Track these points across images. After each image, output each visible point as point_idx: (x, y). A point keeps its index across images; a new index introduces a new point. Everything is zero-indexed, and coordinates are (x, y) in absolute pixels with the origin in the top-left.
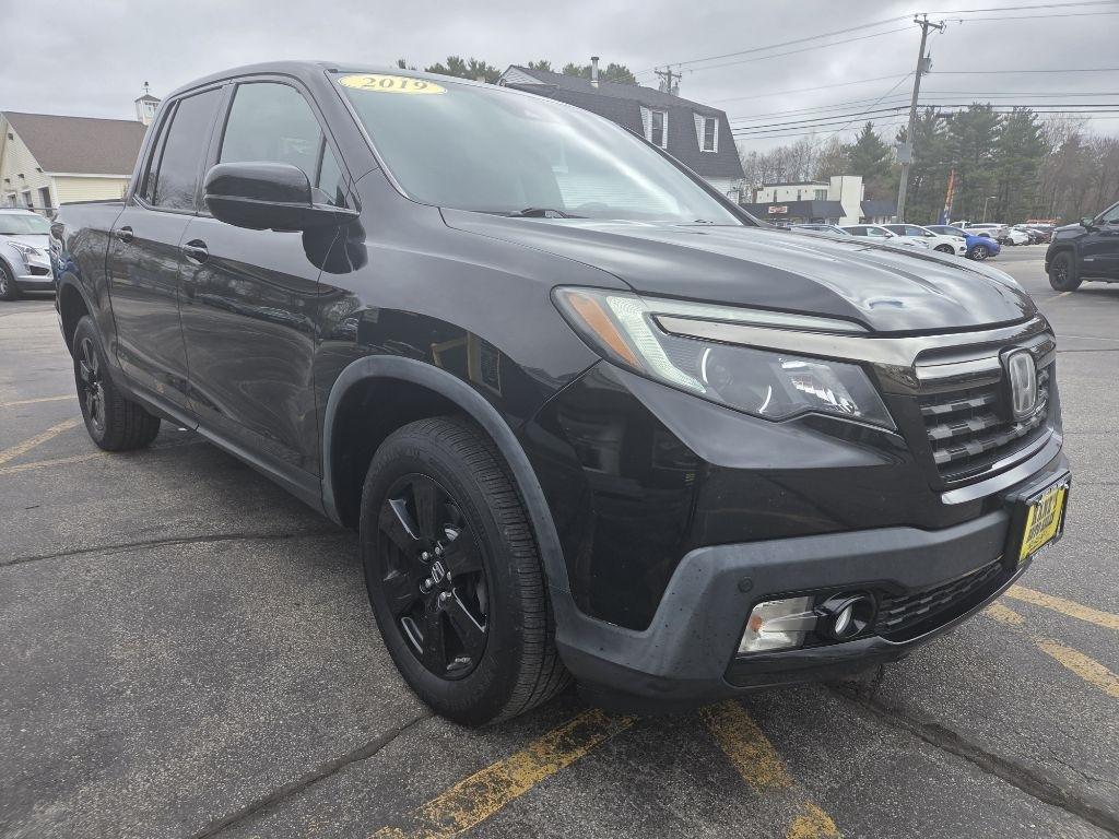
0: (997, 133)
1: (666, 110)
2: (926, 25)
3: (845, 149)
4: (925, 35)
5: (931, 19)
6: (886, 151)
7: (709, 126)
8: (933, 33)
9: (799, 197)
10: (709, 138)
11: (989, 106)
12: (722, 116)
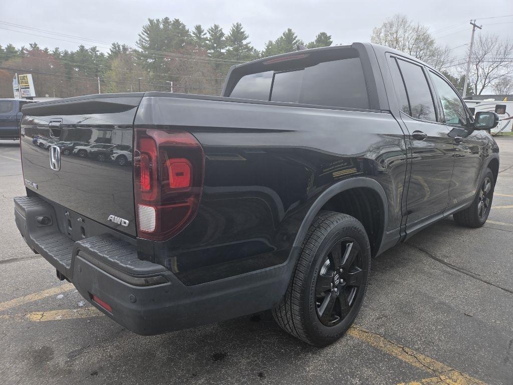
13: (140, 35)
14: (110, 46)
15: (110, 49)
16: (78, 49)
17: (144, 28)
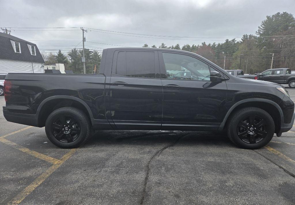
0: (91, 56)
1: (19, 42)
2: (83, 30)
3: (54, 56)
4: (83, 33)
5: (84, 29)
6: (66, 58)
7: (33, 48)
8: (85, 33)
9: (48, 68)
10: (33, 51)
11: (88, 49)
12: (35, 45)
13: (259, 27)
14: (242, 37)
15: (242, 39)
16: (225, 41)
17: (263, 22)
